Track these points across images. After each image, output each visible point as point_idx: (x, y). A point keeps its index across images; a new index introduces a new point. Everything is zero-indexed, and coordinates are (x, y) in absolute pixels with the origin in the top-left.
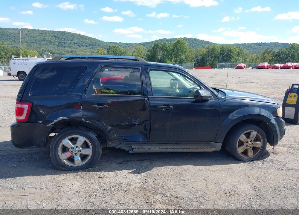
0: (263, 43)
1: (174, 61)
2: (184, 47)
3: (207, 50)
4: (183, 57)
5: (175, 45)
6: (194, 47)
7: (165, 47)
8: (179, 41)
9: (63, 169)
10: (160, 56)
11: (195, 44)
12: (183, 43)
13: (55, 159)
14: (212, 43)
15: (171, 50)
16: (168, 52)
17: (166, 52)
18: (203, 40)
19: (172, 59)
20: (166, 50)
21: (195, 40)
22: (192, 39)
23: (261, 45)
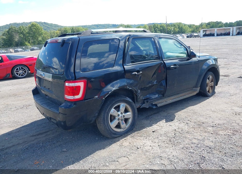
0: (99, 25)
1: (32, 43)
2: (39, 30)
3: (60, 32)
4: (40, 39)
5: (30, 28)
6: (45, 30)
7: (21, 31)
8: (33, 24)
9: (116, 136)
10: (17, 39)
11: (46, 28)
12: (38, 27)
13: (108, 129)
14: (61, 26)
15: (27, 33)
16: (24, 35)
17: (21, 35)
18: (52, 24)
19: (30, 41)
20: (22, 33)
21: (45, 24)
22: (42, 23)
23: (98, 26)
